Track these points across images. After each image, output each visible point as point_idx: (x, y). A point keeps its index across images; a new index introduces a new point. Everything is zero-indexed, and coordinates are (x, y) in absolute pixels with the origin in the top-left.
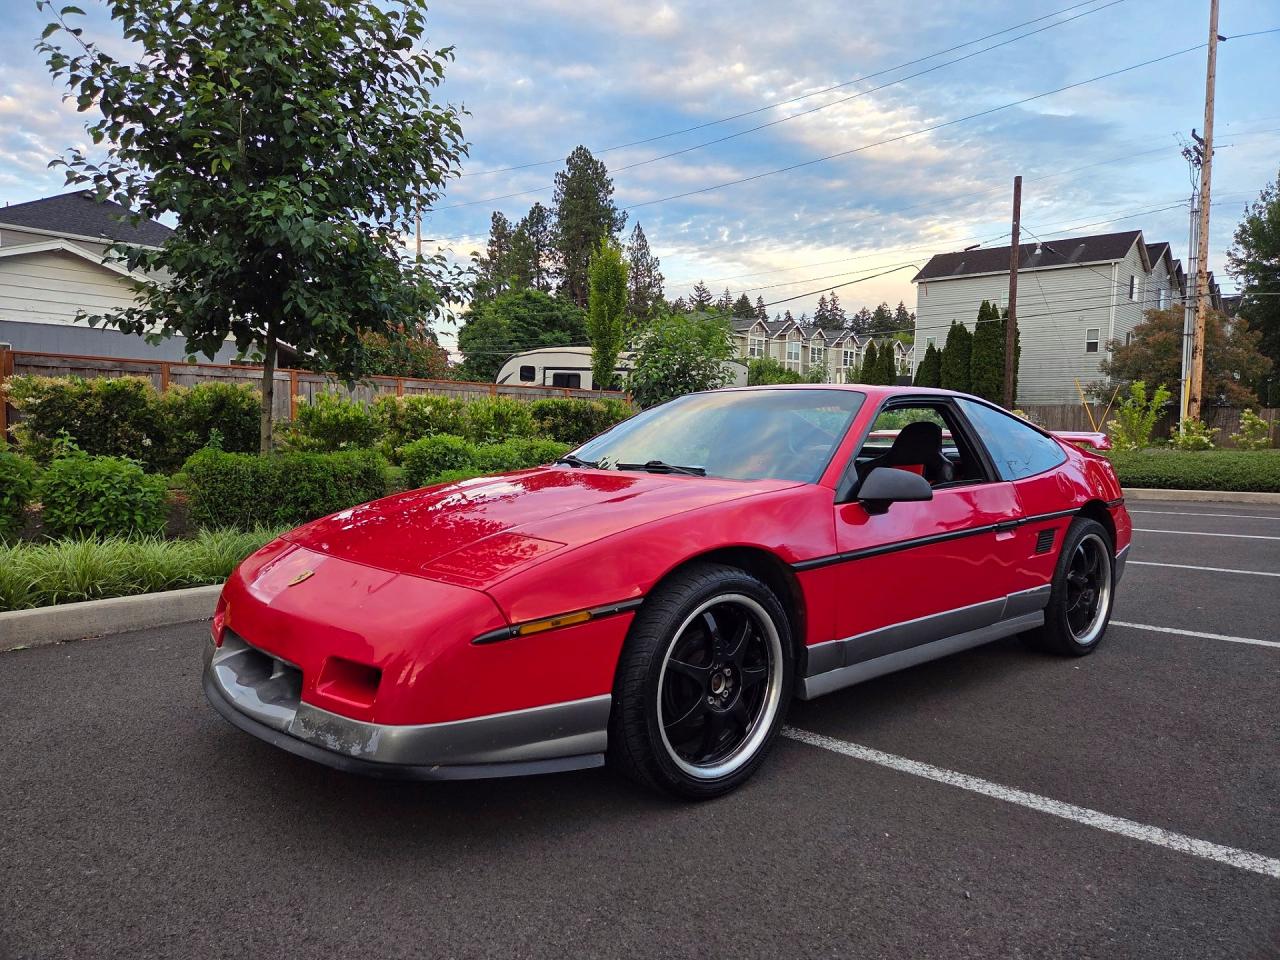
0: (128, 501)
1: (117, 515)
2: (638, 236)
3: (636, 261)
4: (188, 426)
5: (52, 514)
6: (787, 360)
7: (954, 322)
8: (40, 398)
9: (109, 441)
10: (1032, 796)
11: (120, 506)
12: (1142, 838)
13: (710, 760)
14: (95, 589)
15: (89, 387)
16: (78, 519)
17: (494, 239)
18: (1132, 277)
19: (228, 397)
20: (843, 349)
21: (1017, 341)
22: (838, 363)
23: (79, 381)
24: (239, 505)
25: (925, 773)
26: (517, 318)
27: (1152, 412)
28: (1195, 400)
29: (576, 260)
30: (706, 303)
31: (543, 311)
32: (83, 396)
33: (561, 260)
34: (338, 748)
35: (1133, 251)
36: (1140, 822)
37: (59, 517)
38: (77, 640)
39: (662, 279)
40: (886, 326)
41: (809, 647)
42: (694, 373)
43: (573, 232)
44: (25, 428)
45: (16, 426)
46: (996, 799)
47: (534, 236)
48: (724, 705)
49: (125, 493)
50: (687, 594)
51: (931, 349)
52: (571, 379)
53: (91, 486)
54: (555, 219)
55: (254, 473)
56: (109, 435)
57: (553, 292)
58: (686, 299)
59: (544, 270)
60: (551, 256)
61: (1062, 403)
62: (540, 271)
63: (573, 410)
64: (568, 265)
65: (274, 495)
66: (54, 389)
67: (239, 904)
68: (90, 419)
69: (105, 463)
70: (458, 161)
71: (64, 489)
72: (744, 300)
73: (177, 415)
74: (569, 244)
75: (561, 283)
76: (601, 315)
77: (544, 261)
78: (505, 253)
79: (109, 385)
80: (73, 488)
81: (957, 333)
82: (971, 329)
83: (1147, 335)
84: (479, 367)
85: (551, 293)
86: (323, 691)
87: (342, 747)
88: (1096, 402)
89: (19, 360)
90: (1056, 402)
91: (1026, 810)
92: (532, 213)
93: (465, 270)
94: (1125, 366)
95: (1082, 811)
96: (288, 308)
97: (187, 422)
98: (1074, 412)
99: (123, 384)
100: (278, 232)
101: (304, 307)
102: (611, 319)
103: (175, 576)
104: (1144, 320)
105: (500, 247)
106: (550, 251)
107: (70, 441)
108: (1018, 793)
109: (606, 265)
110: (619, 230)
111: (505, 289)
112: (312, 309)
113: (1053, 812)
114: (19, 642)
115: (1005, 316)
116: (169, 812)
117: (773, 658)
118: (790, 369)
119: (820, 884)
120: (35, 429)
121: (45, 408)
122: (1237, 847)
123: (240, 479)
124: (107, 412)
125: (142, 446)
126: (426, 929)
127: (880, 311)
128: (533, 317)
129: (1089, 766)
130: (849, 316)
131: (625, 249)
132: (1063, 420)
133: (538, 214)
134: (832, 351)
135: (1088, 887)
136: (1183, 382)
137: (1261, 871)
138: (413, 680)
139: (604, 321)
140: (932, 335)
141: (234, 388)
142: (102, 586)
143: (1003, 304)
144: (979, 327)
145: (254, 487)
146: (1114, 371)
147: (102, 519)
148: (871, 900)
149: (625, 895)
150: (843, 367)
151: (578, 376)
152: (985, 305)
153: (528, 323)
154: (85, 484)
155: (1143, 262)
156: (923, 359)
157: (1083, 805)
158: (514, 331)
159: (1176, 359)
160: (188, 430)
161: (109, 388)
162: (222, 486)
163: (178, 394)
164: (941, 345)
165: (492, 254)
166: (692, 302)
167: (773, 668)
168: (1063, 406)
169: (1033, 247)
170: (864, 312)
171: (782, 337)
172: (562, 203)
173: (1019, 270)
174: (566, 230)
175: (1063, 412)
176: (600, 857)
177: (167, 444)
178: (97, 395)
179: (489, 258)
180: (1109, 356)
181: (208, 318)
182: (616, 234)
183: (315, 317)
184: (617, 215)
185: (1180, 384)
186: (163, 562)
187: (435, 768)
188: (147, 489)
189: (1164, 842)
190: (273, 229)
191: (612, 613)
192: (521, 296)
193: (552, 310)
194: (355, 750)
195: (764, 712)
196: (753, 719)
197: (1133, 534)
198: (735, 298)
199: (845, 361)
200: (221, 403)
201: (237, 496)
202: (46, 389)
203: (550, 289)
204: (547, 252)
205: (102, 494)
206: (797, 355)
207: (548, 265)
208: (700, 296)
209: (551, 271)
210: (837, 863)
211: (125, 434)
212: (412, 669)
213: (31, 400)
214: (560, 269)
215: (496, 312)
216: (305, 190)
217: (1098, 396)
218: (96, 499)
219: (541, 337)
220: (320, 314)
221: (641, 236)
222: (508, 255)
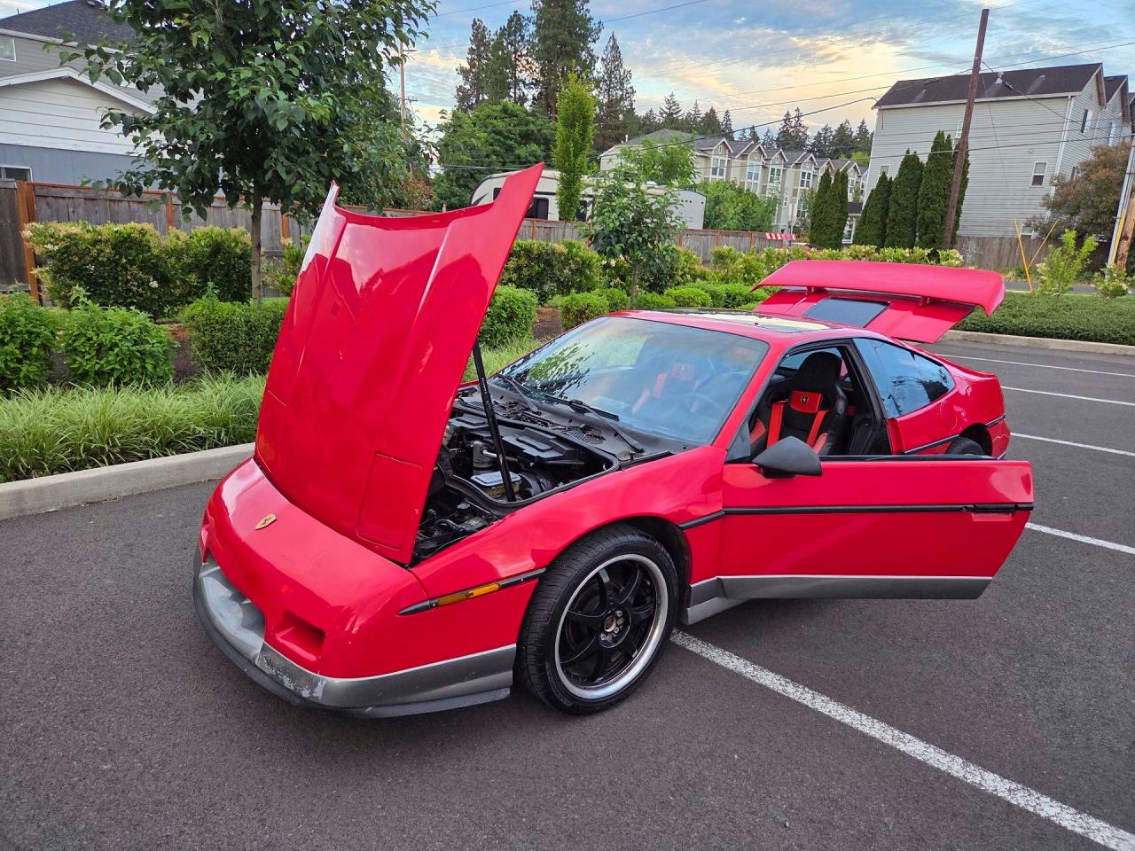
0: (138, 351)
1: (130, 363)
2: (612, 47)
3: (610, 73)
4: (189, 269)
5: (75, 361)
6: (746, 181)
7: (908, 152)
8: (57, 244)
9: (120, 284)
10: (864, 717)
11: (132, 355)
12: (944, 769)
13: (601, 682)
14: (113, 441)
15: (100, 234)
16: (97, 367)
17: (474, 47)
18: (1087, 111)
19: (223, 242)
20: (802, 170)
21: (965, 173)
22: (795, 184)
23: (90, 228)
24: (236, 351)
25: (781, 688)
26: (494, 132)
27: (1078, 261)
28: (1126, 238)
29: (552, 70)
30: (675, 116)
31: (519, 125)
32: (95, 242)
33: (537, 70)
34: (292, 688)
35: (1091, 85)
36: (946, 751)
37: (81, 363)
38: (98, 502)
39: (633, 92)
40: (846, 144)
41: (692, 586)
42: (648, 221)
43: (549, 42)
44: (47, 272)
45: (39, 269)
46: (833, 719)
47: (512, 45)
48: (615, 640)
49: (136, 343)
50: (585, 560)
51: (883, 178)
52: (541, 203)
53: (107, 338)
54: (532, 28)
55: (247, 322)
56: (121, 278)
57: (529, 103)
58: (656, 112)
59: (521, 80)
60: (527, 67)
61: (1001, 234)
62: (517, 82)
63: (535, 252)
64: (544, 76)
65: (266, 342)
66: (69, 236)
67: (219, 806)
68: (102, 264)
69: (116, 315)
70: (427, 20)
71: (83, 339)
72: (711, 115)
73: (179, 259)
74: (545, 55)
75: (536, 95)
76: (567, 151)
77: (521, 72)
78: (485, 61)
79: (117, 232)
80: (90, 339)
81: (910, 162)
82: (924, 159)
83: (1091, 171)
84: (458, 179)
85: (527, 105)
86: (282, 638)
87: (295, 689)
88: (1034, 235)
89: (40, 191)
90: (996, 234)
91: (855, 732)
92: (511, 21)
93: (434, 127)
94: (1066, 201)
95: (901, 736)
96: (269, 175)
97: (189, 265)
98: (1010, 244)
99: (129, 231)
100: (256, 109)
101: (284, 176)
102: (576, 156)
103: (180, 428)
104: (1091, 157)
105: (479, 55)
106: (527, 61)
107: (84, 296)
108: (853, 713)
109: (573, 101)
110: (594, 41)
111: (483, 99)
112: (291, 176)
113: (877, 736)
114: (51, 505)
115: (957, 147)
116: (168, 704)
117: (660, 597)
118: (748, 190)
119: (673, 807)
120: (56, 272)
121: (63, 254)
122: (1019, 783)
123: (235, 328)
124: (117, 257)
125: (150, 287)
126: (358, 840)
127: (842, 128)
128: (510, 132)
129: (920, 684)
130: (812, 134)
131: (600, 61)
132: (999, 252)
133: (516, 22)
134: (791, 171)
135: (886, 820)
136: (1118, 220)
137: (1031, 809)
138: (355, 629)
139: (570, 157)
140: (885, 162)
141: (229, 234)
142: (119, 439)
143: (957, 135)
144: (931, 158)
145: (248, 334)
146: (1055, 206)
147: (117, 367)
148: (709, 826)
149: (516, 812)
150: (800, 188)
151: (546, 201)
152: (940, 135)
153: (505, 137)
154: (101, 335)
155: (1100, 95)
156: (874, 186)
157: (903, 729)
158: (491, 145)
159: (1115, 197)
160: (189, 273)
161: (117, 235)
162: (219, 334)
163: (178, 238)
164: (893, 174)
165: (471, 62)
166: (661, 114)
167: (659, 605)
168: (1002, 238)
169: (994, 76)
170: (826, 129)
171: (744, 156)
172: (540, 11)
173: (976, 100)
174: (543, 39)
175: (1001, 244)
176: (503, 771)
177: (171, 285)
178: (107, 241)
179: (468, 67)
180: (1053, 191)
181: (200, 182)
182: (591, 45)
183: (294, 185)
184: (593, 25)
185: (1114, 222)
186: (170, 416)
187: (369, 709)
188: (155, 341)
189: (961, 775)
190: (251, 104)
191: (519, 582)
192: (499, 108)
193: (527, 124)
194: (306, 693)
195: (649, 641)
196: (639, 647)
197: (1011, 440)
198: (704, 111)
199: (803, 182)
200: (217, 248)
201: (233, 343)
202: (61, 236)
203: (527, 100)
204: (524, 62)
205: (116, 345)
206: (757, 175)
207: (523, 75)
208: (669, 109)
209: (527, 82)
210: (690, 785)
211: (134, 277)
212: (355, 621)
213: (49, 247)
214: (536, 80)
215: (475, 124)
216: (278, 67)
217: (1036, 230)
218: (111, 349)
219: (517, 152)
220: (299, 182)
221: (615, 48)
222: (486, 65)
